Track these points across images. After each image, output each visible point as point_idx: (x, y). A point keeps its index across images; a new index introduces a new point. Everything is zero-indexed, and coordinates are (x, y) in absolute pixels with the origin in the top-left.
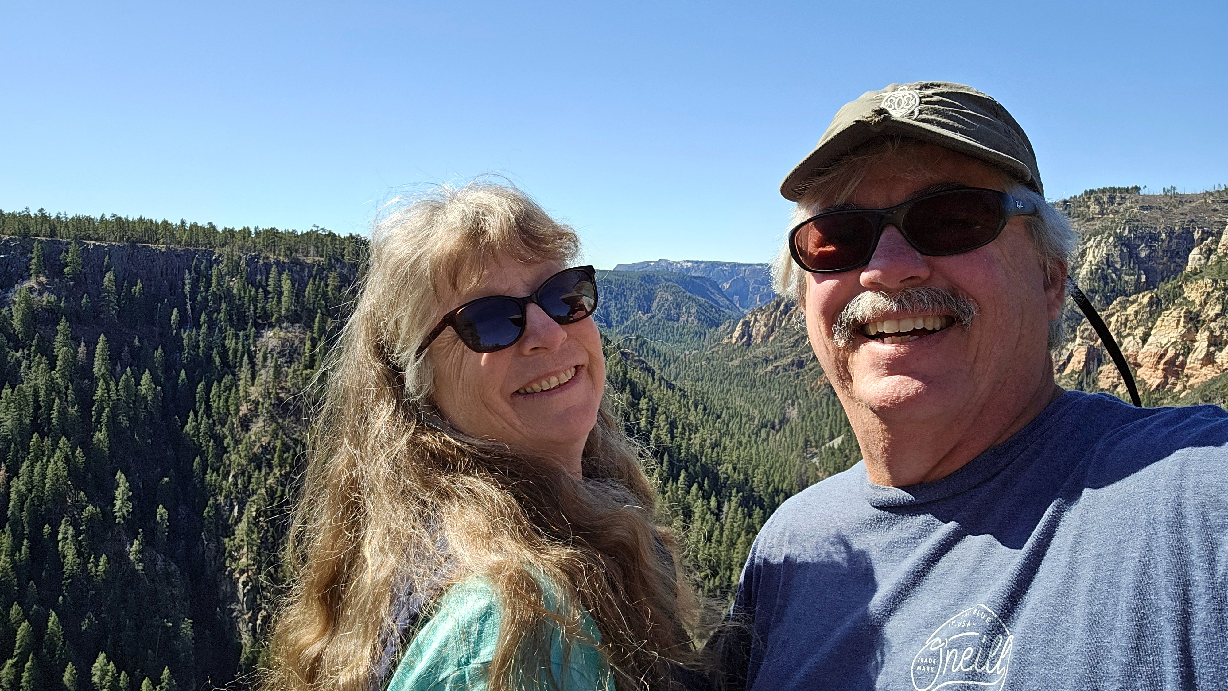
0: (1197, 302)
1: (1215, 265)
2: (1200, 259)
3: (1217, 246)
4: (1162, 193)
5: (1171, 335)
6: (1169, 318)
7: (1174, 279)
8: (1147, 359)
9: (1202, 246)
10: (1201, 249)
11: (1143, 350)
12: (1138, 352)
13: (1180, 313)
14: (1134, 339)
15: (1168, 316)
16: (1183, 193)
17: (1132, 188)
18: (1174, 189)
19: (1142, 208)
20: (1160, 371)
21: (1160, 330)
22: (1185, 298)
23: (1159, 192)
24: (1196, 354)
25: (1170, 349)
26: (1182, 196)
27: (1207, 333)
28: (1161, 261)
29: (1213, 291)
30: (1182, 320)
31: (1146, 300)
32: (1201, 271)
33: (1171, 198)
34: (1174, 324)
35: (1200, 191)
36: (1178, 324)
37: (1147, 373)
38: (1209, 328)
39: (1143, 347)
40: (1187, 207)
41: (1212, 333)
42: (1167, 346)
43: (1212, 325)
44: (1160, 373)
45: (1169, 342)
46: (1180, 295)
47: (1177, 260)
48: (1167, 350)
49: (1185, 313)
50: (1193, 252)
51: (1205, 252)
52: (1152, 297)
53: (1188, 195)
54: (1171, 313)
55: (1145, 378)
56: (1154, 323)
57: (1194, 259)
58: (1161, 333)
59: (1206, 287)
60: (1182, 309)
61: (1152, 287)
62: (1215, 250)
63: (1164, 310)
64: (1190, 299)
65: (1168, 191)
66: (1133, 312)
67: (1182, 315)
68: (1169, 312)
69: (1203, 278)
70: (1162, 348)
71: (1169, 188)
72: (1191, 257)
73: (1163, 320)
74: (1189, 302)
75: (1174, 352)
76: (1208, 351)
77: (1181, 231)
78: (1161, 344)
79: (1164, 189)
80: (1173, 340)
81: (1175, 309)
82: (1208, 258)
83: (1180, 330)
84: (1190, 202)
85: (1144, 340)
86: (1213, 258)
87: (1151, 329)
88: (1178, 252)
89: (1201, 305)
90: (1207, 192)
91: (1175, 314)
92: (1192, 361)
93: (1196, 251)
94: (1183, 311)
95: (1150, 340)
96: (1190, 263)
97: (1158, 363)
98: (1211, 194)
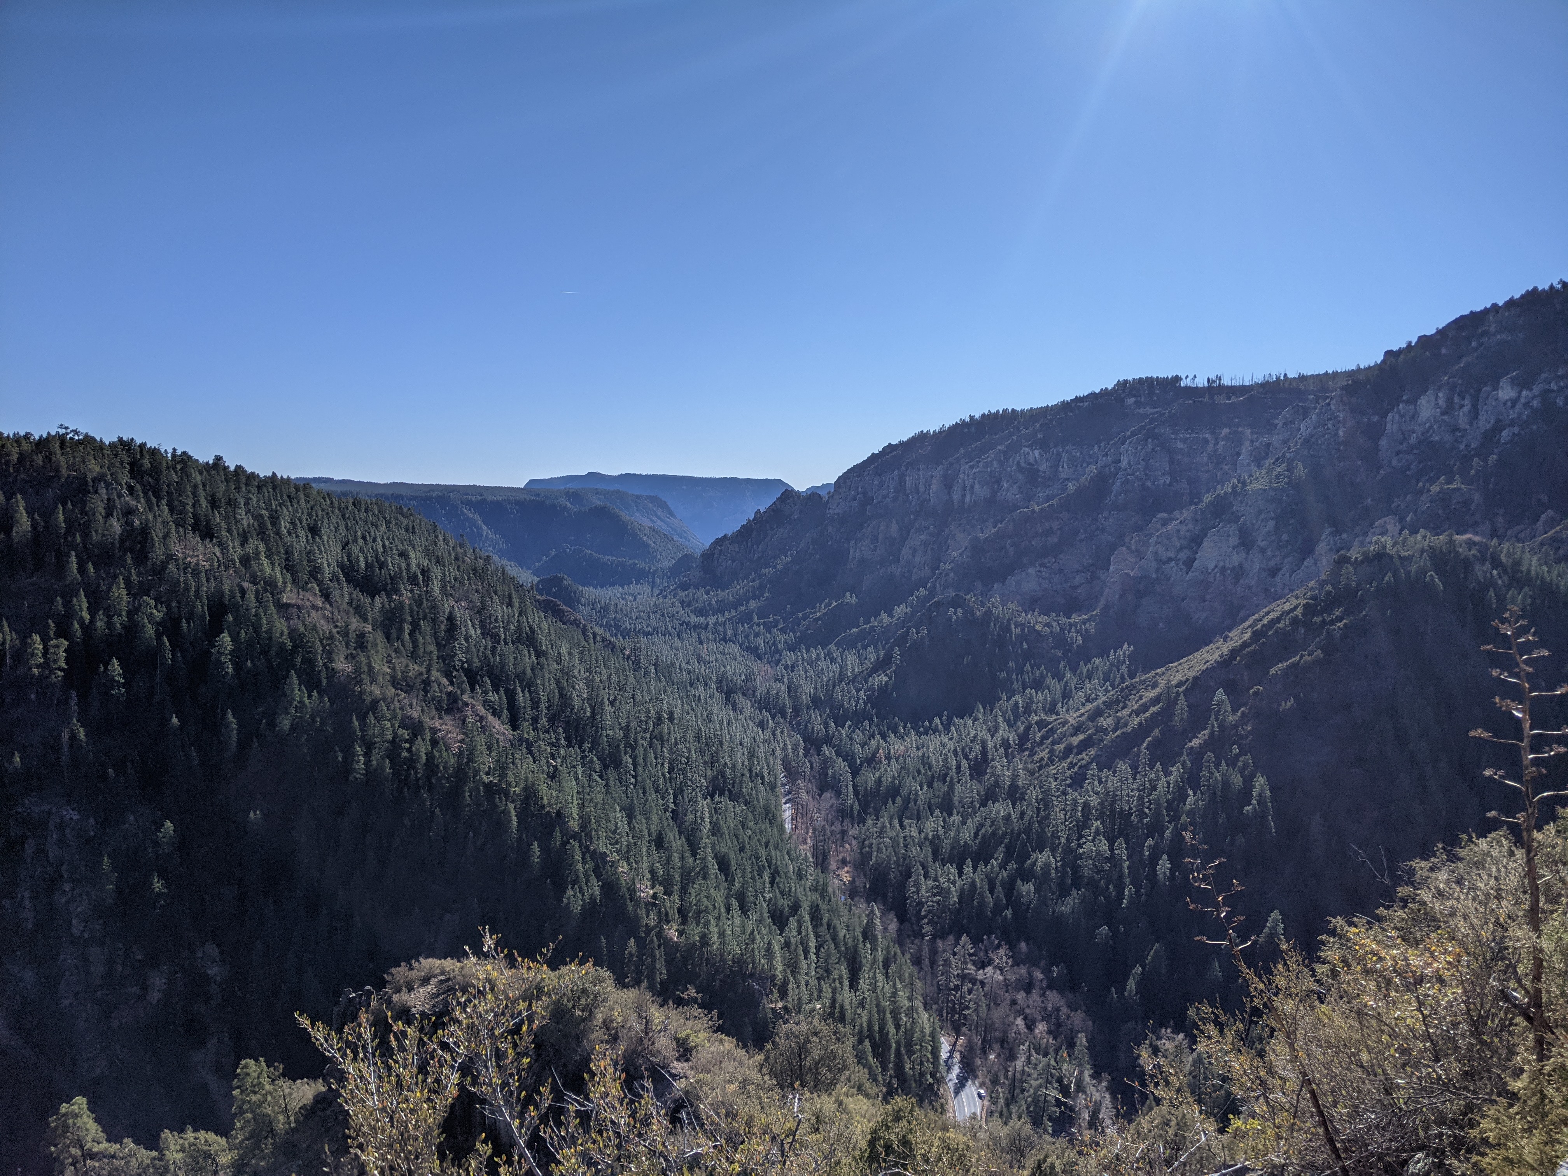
0: (1247, 517)
1: (1266, 473)
3: (1269, 449)
4: (1206, 385)
9: (1251, 449)
10: (1250, 453)
14: (1177, 564)
15: (1215, 535)
16: (1229, 384)
17: (1172, 378)
18: (1220, 379)
21: (1206, 552)
23: (1203, 382)
26: (1228, 388)
31: (1189, 516)
33: (1217, 391)
35: (1248, 382)
39: (1187, 573)
40: (1234, 401)
52: (1195, 513)
53: (1235, 387)
56: (1199, 543)
57: (1243, 464)
58: (1208, 556)
59: (1256, 499)
60: (1231, 526)
61: (1196, 500)
62: (1267, 454)
63: (1210, 528)
65: (1214, 381)
66: (1174, 532)
68: (1216, 530)
71: (1214, 378)
73: (1210, 540)
77: (1228, 430)
81: (1223, 527)
82: (1259, 465)
84: (1239, 395)
85: (1189, 565)
86: (1264, 464)
87: (1196, 551)
88: (1225, 458)
90: (1257, 383)
91: (1223, 532)
93: (1243, 455)
95: (1196, 564)
96: (1238, 471)
98: (1260, 386)
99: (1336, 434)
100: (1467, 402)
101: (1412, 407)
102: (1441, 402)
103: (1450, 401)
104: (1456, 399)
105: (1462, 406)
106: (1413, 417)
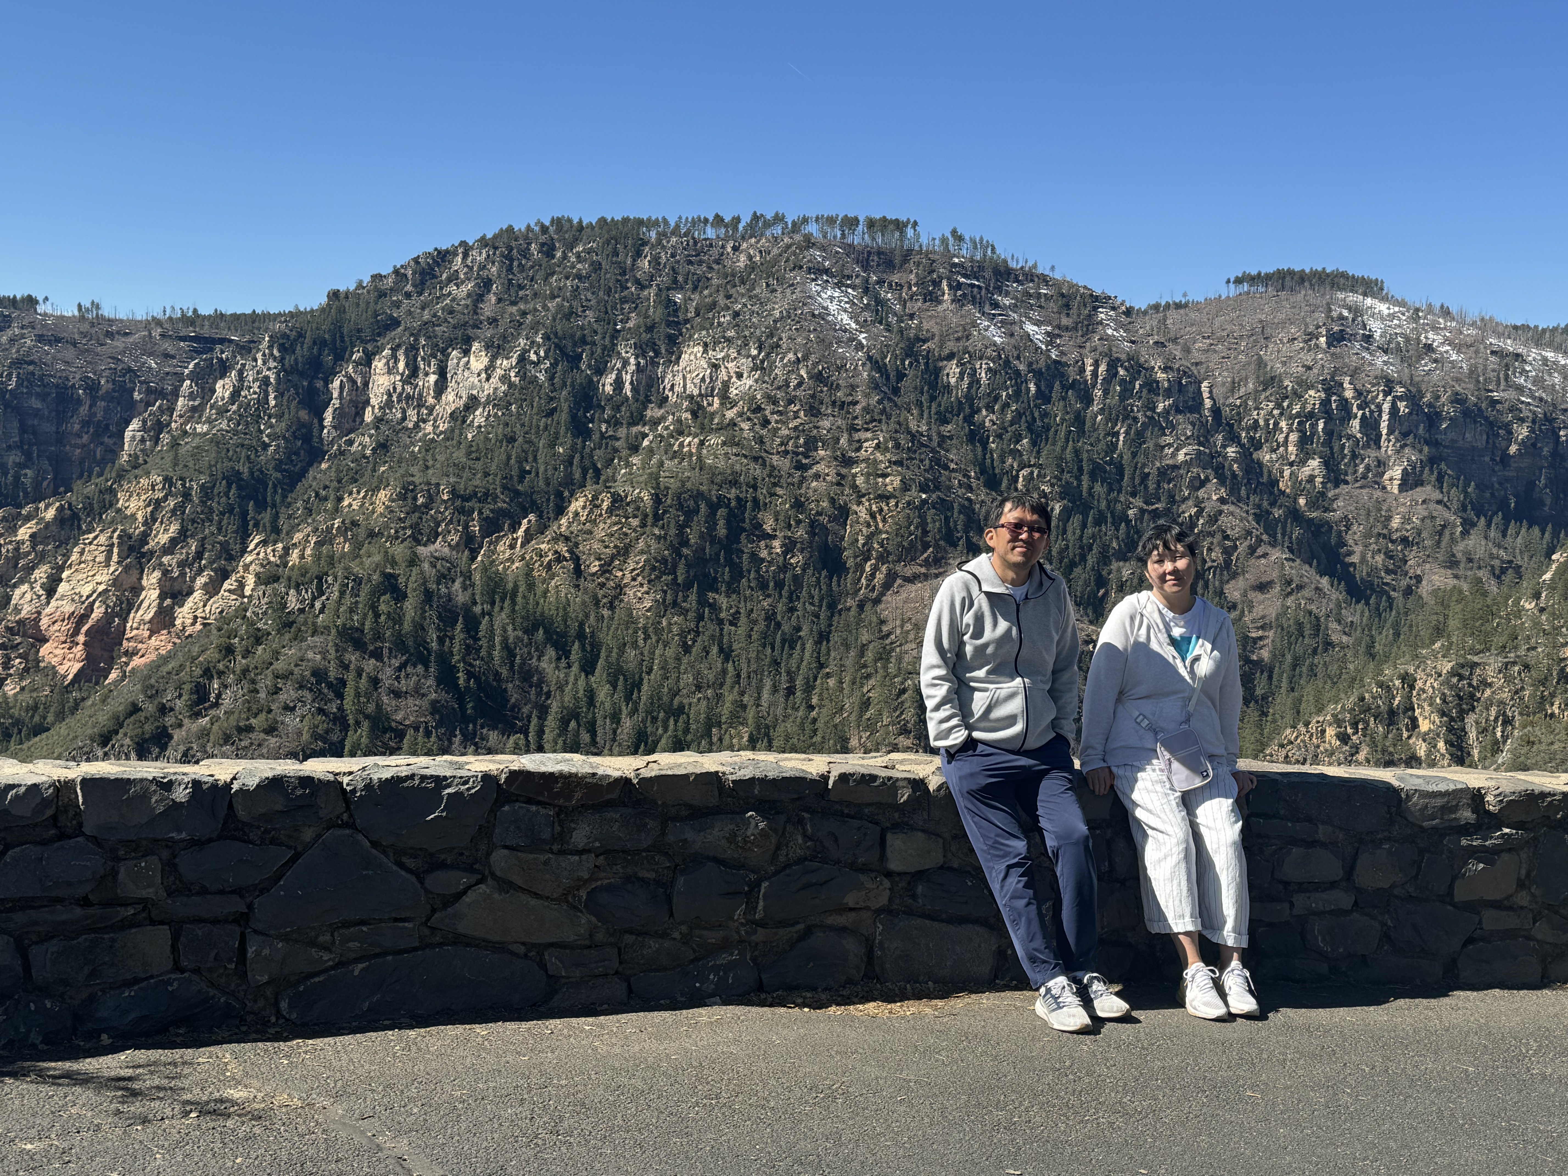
0: (140, 516)
1: (167, 451)
2: (143, 440)
3: (171, 416)
4: (76, 313)
5: (98, 578)
6: (93, 547)
7: (100, 475)
8: (56, 627)
9: (146, 415)
10: (144, 422)
11: (48, 610)
12: (39, 613)
13: (111, 537)
14: (32, 588)
15: (90, 543)
16: (112, 316)
17: (23, 299)
18: (98, 307)
19: (40, 338)
20: (80, 647)
21: (76, 570)
22: (119, 511)
23: (71, 311)
24: (141, 612)
25: (97, 604)
26: (111, 321)
27: (157, 574)
28: (79, 441)
29: (165, 498)
30: (116, 550)
31: (50, 514)
32: (146, 462)
33: (92, 325)
34: (101, 558)
35: (140, 315)
36: (108, 558)
37: (57, 652)
38: (161, 564)
39: (48, 603)
40: (119, 343)
41: (166, 573)
42: (91, 599)
43: (165, 560)
44: (79, 650)
45: (94, 592)
46: (111, 505)
47: (106, 440)
48: (90, 608)
49: (119, 537)
50: (131, 428)
51: (152, 428)
52: (60, 509)
53: (121, 321)
54: (96, 538)
55: (54, 661)
56: (67, 556)
57: (133, 437)
58: (81, 576)
59: (154, 490)
60: (114, 531)
61: (62, 489)
62: (169, 424)
63: (84, 533)
64: (128, 512)
65: (87, 310)
66: (27, 537)
67: (115, 541)
68: (91, 536)
69: (148, 474)
70: (83, 603)
71: (89, 305)
72: (128, 434)
73: (82, 553)
74: (126, 517)
75: (103, 610)
76: (160, 605)
77: (110, 386)
78: (81, 597)
79: (80, 306)
80: (101, 588)
81: (101, 531)
82: (157, 440)
83: (112, 569)
84: (126, 334)
85: (50, 591)
86: (165, 438)
87: (61, 569)
88: (107, 426)
89: (145, 523)
90: (154, 318)
91: (102, 539)
92: (135, 625)
93: (135, 424)
94: (116, 535)
95: (63, 588)
96: (126, 447)
97: (76, 632)
98: (158, 322)
100: (433, 368)
101: (364, 370)
102: (401, 367)
103: (412, 366)
104: (420, 364)
105: (427, 374)
106: (366, 385)
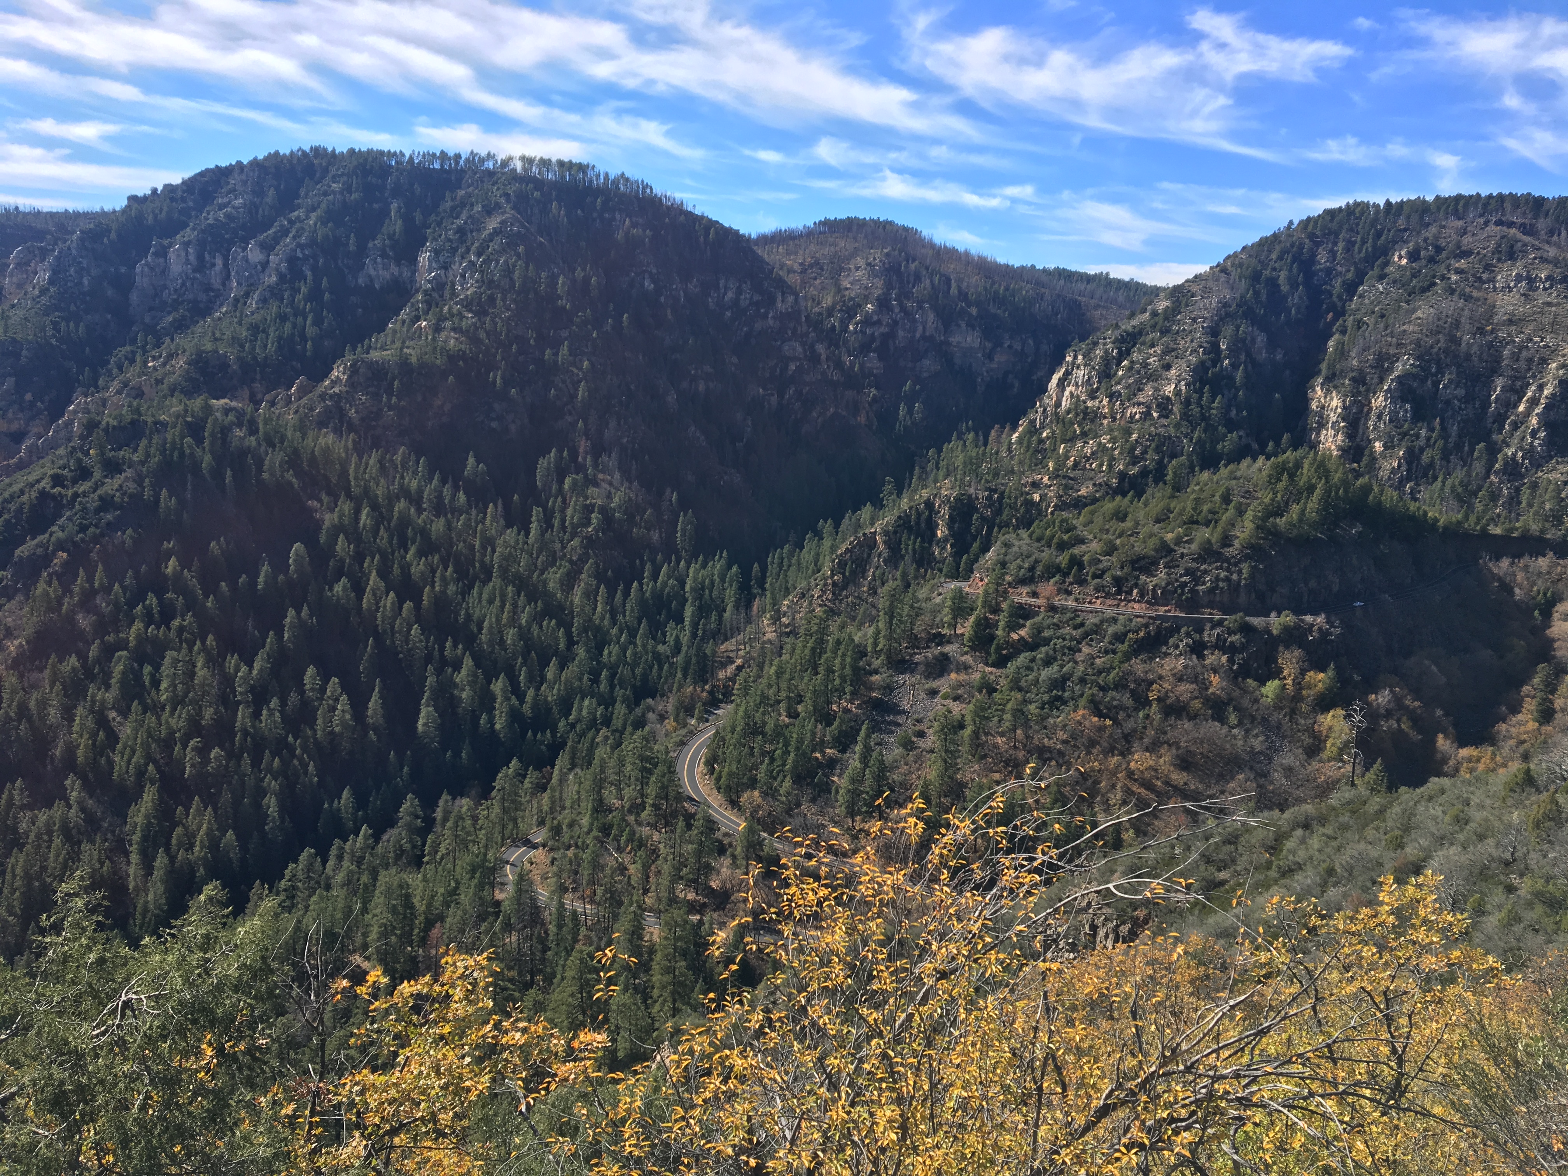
99: (80, 283)
100: (219, 261)
101: (161, 260)
102: (192, 258)
103: (200, 257)
104: (207, 256)
105: (214, 265)
106: (163, 272)
